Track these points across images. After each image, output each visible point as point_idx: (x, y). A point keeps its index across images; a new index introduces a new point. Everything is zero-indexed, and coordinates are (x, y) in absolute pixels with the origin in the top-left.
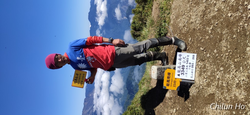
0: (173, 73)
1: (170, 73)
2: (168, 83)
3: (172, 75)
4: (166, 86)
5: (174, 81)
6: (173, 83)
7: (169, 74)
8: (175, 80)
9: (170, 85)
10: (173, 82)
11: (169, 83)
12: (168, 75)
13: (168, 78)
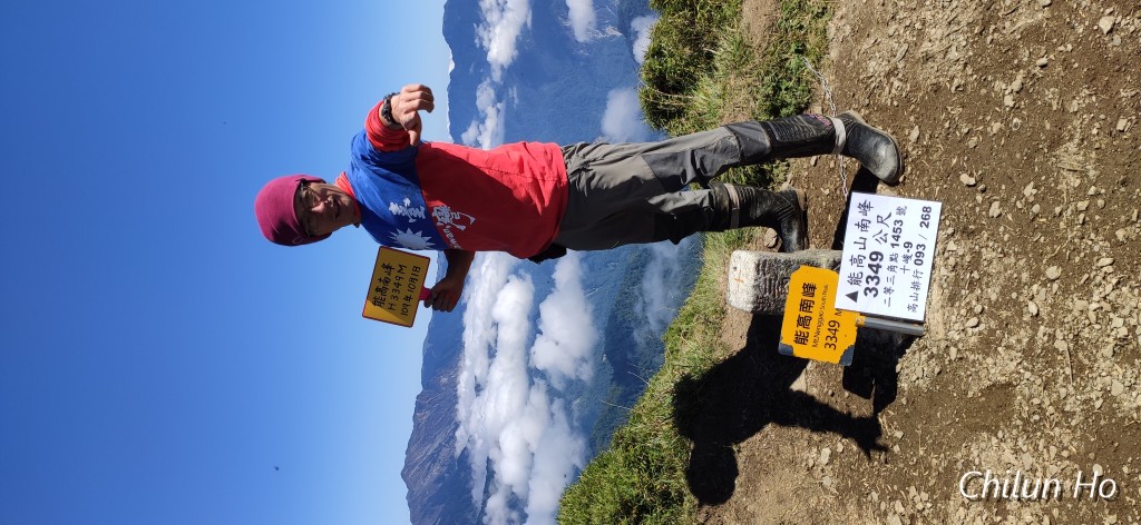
0: (826, 287)
1: (815, 288)
2: (801, 328)
3: (824, 292)
4: (794, 344)
5: (832, 324)
6: (825, 332)
7: (809, 289)
8: (837, 318)
9: (811, 339)
10: (826, 326)
11: (805, 330)
12: (805, 294)
13: (805, 306)
